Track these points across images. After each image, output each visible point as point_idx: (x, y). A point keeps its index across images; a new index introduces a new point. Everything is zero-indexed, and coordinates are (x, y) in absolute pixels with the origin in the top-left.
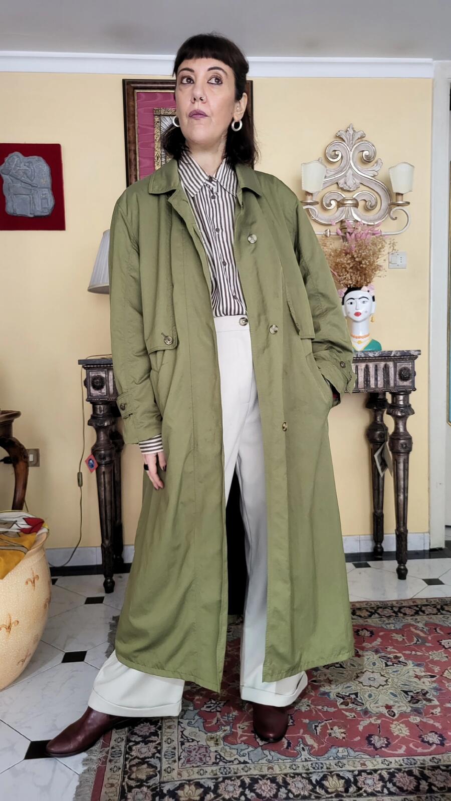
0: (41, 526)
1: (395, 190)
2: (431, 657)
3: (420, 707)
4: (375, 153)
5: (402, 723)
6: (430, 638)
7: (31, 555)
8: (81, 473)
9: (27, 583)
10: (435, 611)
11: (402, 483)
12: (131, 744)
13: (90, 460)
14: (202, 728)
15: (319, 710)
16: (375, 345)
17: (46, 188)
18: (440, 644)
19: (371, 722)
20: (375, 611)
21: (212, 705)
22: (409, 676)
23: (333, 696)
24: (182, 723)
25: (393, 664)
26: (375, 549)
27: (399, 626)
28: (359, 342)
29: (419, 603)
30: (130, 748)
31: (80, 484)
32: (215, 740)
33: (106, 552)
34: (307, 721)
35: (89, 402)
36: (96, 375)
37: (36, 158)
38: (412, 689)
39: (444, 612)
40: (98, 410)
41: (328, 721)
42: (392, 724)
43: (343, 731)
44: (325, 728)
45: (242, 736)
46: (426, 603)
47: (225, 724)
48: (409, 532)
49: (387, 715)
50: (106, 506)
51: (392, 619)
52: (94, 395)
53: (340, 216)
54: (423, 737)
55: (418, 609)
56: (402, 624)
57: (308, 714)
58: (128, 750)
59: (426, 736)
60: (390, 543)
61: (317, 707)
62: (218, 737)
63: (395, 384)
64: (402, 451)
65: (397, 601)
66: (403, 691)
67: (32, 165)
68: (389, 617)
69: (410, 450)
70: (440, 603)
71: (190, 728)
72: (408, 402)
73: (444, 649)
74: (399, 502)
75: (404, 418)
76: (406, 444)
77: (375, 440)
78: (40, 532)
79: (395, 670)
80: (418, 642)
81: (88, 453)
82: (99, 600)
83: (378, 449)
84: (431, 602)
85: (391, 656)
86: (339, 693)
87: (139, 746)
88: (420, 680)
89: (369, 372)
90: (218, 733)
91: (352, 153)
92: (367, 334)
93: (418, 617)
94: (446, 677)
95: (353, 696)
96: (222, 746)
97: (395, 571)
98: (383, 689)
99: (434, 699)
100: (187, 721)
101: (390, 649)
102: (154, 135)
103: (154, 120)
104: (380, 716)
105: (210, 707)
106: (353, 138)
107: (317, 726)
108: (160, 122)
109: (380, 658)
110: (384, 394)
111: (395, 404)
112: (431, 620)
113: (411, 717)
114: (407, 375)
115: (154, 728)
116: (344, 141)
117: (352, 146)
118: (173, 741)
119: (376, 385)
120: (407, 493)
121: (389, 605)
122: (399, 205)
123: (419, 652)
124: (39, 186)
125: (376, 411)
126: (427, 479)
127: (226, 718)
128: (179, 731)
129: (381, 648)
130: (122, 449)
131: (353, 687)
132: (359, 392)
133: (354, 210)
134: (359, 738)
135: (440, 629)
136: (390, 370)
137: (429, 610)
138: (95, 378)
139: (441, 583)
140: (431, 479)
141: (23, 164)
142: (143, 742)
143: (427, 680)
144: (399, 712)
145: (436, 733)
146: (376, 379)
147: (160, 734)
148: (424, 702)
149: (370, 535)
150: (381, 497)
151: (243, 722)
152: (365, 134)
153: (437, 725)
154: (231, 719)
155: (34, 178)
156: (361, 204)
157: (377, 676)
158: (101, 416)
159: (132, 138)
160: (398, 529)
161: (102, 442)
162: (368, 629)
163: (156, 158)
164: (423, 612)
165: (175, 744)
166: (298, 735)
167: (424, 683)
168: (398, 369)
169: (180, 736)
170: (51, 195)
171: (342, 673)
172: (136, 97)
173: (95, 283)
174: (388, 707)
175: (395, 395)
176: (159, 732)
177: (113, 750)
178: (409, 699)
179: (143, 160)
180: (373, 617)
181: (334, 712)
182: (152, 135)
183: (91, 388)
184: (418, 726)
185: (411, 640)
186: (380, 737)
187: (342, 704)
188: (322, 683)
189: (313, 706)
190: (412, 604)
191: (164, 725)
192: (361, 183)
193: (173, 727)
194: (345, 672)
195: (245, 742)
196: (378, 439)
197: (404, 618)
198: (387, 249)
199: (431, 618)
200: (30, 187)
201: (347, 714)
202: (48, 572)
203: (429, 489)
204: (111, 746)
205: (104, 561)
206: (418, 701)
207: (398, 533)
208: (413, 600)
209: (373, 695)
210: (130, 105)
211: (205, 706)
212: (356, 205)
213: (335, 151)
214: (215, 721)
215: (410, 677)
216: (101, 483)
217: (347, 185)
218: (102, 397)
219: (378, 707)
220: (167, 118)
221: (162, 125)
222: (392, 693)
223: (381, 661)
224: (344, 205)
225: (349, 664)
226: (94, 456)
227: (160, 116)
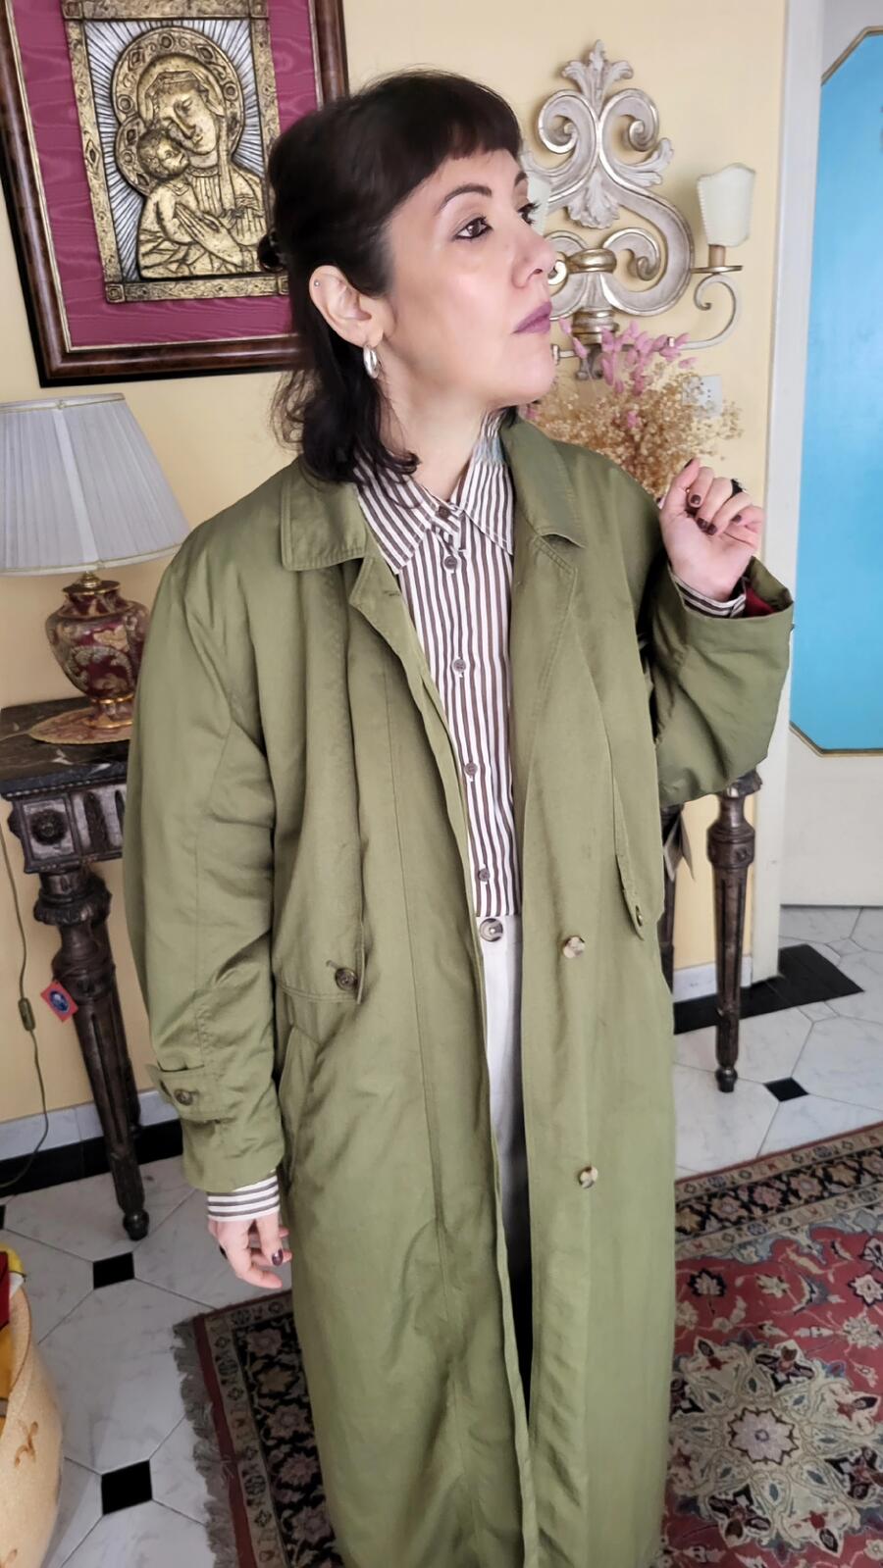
1: (709, 235)
2: (850, 1340)
3: (874, 1505)
4: (656, 128)
6: (831, 1278)
8: (27, 1000)
9: (17, 1462)
10: (817, 1187)
13: (54, 993)
18: (855, 1293)
20: (708, 1210)
23: (704, 1508)
25: (787, 1376)
27: (764, 1253)
29: (780, 1165)
31: (28, 1021)
33: (122, 1168)
35: (29, 874)
36: (41, 810)
38: (844, 1451)
39: (833, 1188)
40: (57, 886)
46: (794, 1165)
49: (821, 1546)
51: (745, 1228)
52: (43, 857)
53: (574, 297)
55: (784, 1187)
56: (768, 1243)
61: (685, 1554)
64: (737, 864)
65: (739, 1169)
66: (830, 1461)
68: (738, 1222)
70: (820, 1159)
73: (865, 1309)
75: (740, 799)
76: (743, 849)
79: (796, 1396)
80: (814, 1296)
82: (123, 1267)
84: (801, 1158)
85: (777, 1351)
86: (713, 1497)
88: (850, 1418)
91: (602, 125)
93: (790, 1214)
95: (742, 1501)
98: (791, 1465)
101: (767, 1328)
102: (72, 82)
103: (66, 36)
104: (810, 1552)
106: (603, 82)
108: (85, 40)
109: (757, 1361)
112: (817, 1218)
113: (868, 1541)
116: (581, 91)
117: (599, 105)
121: (729, 1185)
122: (716, 272)
123: (824, 1327)
129: (751, 1328)
131: (735, 1471)
133: (606, 281)
135: (843, 1245)
137: (806, 1186)
138: (38, 817)
139: (801, 1092)
143: (863, 1418)
144: (841, 1533)
152: (631, 70)
156: (624, 262)
157: (767, 1423)
158: (69, 900)
161: (79, 954)
162: (711, 1269)
163: (88, 155)
164: (797, 1194)
167: (859, 1425)
171: (703, 1430)
174: (816, 1520)
178: (848, 1485)
182: (66, 81)
183: (33, 842)
185: (797, 1291)
187: (727, 1531)
189: (676, 1553)
190: (770, 1173)
192: (622, 206)
194: (706, 1424)
197: (765, 1222)
199: (814, 1210)
206: (865, 1489)
209: (778, 1488)
212: (610, 267)
215: (829, 1411)
216: (90, 1039)
217: (590, 215)
218: (66, 858)
219: (798, 1526)
220: (104, 28)
221: (91, 51)
222: (811, 1474)
223: (764, 1372)
224: (582, 268)
225: (707, 1397)
226: (65, 987)
227: (81, 21)
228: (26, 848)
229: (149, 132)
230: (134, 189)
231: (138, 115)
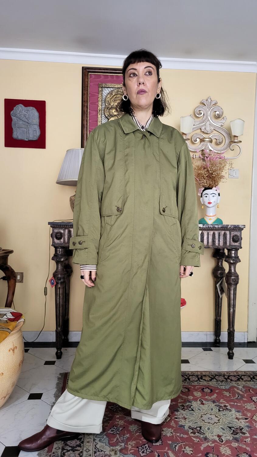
0: (21, 317)
1: (233, 134)
2: (246, 407)
3: (238, 437)
4: (223, 113)
5: (227, 446)
6: (246, 395)
7: (13, 334)
8: (47, 288)
9: (10, 351)
10: (249, 379)
11: (232, 302)
12: (65, 451)
13: (52, 280)
14: (107, 444)
15: (178, 436)
16: (219, 221)
17: (36, 125)
18: (252, 399)
19: (208, 445)
20: (214, 378)
21: (114, 430)
22: (233, 418)
23: (186, 428)
24: (96, 440)
25: (223, 410)
26: (216, 340)
27: (227, 387)
28: (210, 219)
29: (240, 374)
30: (64, 454)
31: (46, 294)
32: (115, 451)
33: (58, 335)
34: (170, 442)
35: (53, 247)
36: (58, 231)
37: (31, 108)
38: (233, 426)
39: (255, 380)
40: (58, 251)
41: (183, 443)
42: (221, 447)
43: (191, 449)
44: (181, 447)
45: (131, 450)
46: (244, 374)
47: (121, 442)
48: (235, 331)
49: (218, 441)
50: (59, 308)
51: (224, 383)
52: (56, 243)
53: (201, 147)
54: (239, 455)
55: (239, 377)
56: (229, 386)
57: (171, 438)
58: (62, 455)
59: (241, 455)
60: (224, 338)
61: (177, 434)
62: (116, 450)
63: (230, 244)
64: (233, 283)
65: (227, 372)
66: (228, 427)
67: (29, 112)
68: (223, 381)
69: (238, 283)
70: (252, 374)
71: (100, 443)
72: (237, 255)
73: (254, 402)
74: (230, 313)
75: (235, 264)
76: (235, 279)
77: (218, 276)
78: (19, 321)
79: (224, 414)
80: (238, 398)
81: (51, 276)
82: (53, 363)
83: (219, 282)
84: (247, 373)
85: (222, 405)
86: (190, 426)
87: (69, 453)
88: (239, 421)
89: (215, 236)
90: (117, 447)
91: (209, 112)
92: (214, 214)
93: (239, 383)
94: (254, 420)
95: (199, 429)
96: (119, 455)
97: (227, 354)
98: (217, 425)
99: (247, 433)
100: (99, 439)
101: (221, 401)
102: (98, 98)
103: (99, 90)
104: (214, 441)
105: (113, 431)
106: (210, 104)
107: (176, 446)
108: (102, 91)
109: (215, 406)
110: (224, 250)
111: (229, 256)
112: (247, 385)
113: (233, 443)
114: (237, 239)
115: (79, 442)
116: (205, 106)
117: (209, 108)
118: (90, 451)
119: (219, 244)
120: (235, 308)
121: (222, 374)
122: (235, 142)
123: (239, 403)
124: (32, 124)
125: (218, 259)
126: (247, 300)
127: (122, 438)
128: (94, 445)
129: (217, 400)
130: (71, 275)
131: (199, 423)
132: (209, 248)
133: (210, 144)
134: (200, 454)
135: (252, 390)
136: (227, 235)
137: (246, 378)
138: (57, 233)
139: (254, 363)
140: (249, 301)
141: (24, 111)
142: (72, 451)
143: (243, 421)
144: (226, 440)
145: (247, 454)
146: (219, 241)
147: (82, 446)
148: (241, 434)
149: (213, 332)
150: (220, 310)
151: (132, 441)
152: (217, 102)
153: (248, 448)
154: (125, 439)
155: (30, 119)
156: (214, 141)
157: (213, 417)
158: (60, 255)
159: (86, 99)
160: (229, 329)
161: (60, 270)
162: (210, 388)
163: (99, 111)
164: (242, 379)
165: (91, 452)
166: (165, 450)
167: (241, 422)
168: (232, 236)
169: (94, 448)
170: (39, 129)
171: (193, 414)
172: (89, 77)
173: (60, 179)
174: (219, 436)
175: (229, 250)
176: (82, 445)
177: (54, 454)
178: (232, 432)
179: (92, 112)
180: (212, 381)
181: (187, 438)
183: (55, 238)
184: (236, 449)
185: (234, 396)
186: (213, 455)
187: (191, 433)
188: (181, 419)
189: (174, 434)
190: (236, 374)
191: (85, 441)
192: (214, 129)
193: (90, 442)
194: (194, 414)
195: (132, 454)
196: (219, 276)
197: (231, 382)
198: (227, 166)
199: (247, 383)
200: (27, 124)
201: (195, 439)
202: (23, 345)
203: (248, 306)
204: (52, 452)
205: (56, 340)
206: (237, 433)
207: (229, 332)
208: (237, 372)
209: (210, 428)
210: (86, 81)
211: (110, 430)
212: (211, 141)
213: (200, 111)
214: (115, 440)
216: (58, 294)
217: (206, 130)
218: (61, 244)
219: (213, 436)
220: (106, 89)
221: (103, 93)
222: (222, 428)
223: (216, 408)
224: (204, 141)
225: (197, 409)
226: (54, 278)
227: (102, 87)
228: (53, 240)
229: (111, 107)
230: (107, 118)
231: (110, 104)
